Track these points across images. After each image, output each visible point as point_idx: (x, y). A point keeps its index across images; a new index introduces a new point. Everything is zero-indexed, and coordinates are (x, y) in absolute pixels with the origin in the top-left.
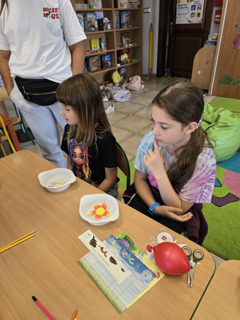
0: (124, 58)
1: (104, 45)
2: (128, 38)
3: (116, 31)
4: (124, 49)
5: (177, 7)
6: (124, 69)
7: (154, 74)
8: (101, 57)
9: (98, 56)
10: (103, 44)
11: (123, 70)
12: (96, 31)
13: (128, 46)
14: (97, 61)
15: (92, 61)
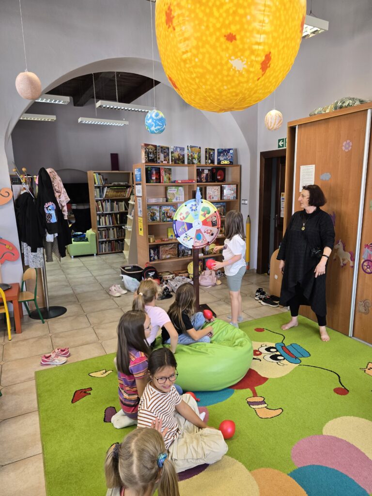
7: (253, 270)
9: (174, 244)
14: (171, 249)
15: (163, 249)
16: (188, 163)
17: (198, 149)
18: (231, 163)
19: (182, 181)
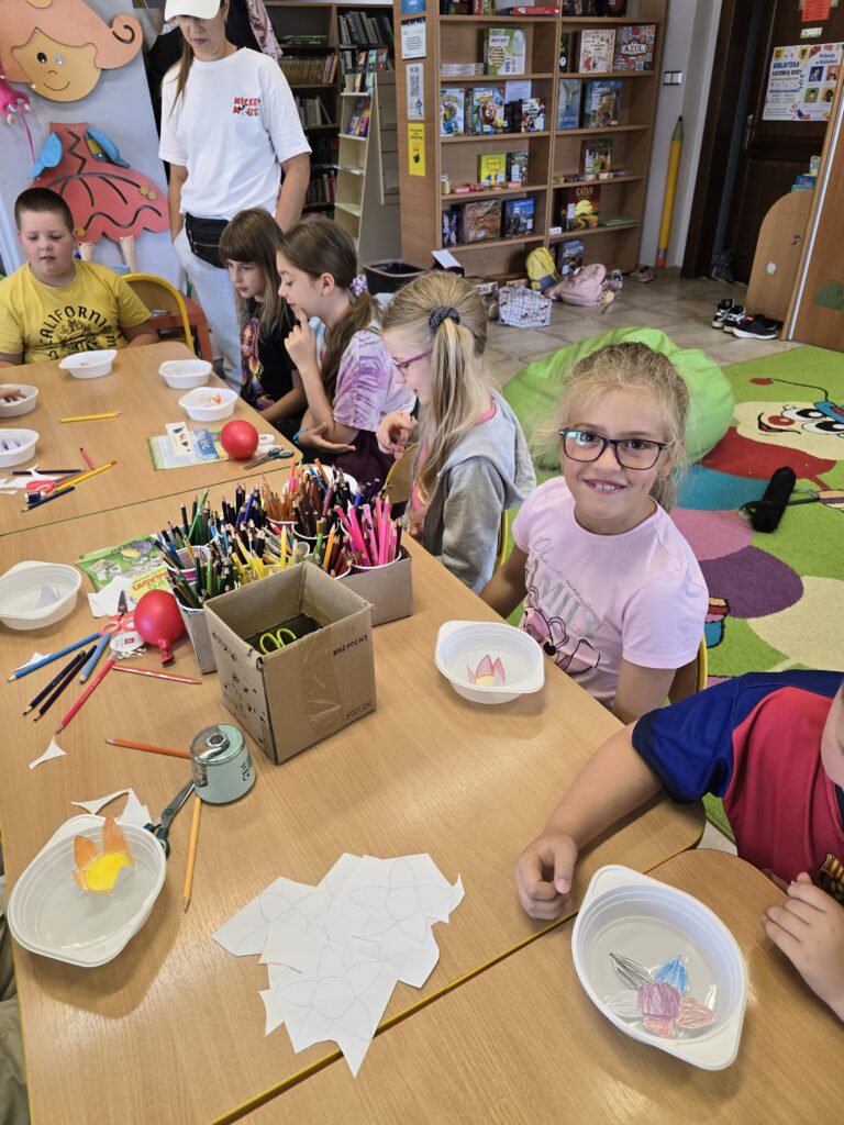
0: (578, 213)
1: (521, 171)
2: (606, 155)
3: (557, 136)
4: (581, 187)
5: (772, 70)
6: (577, 245)
7: (675, 267)
8: (505, 204)
9: (494, 201)
10: (515, 170)
11: (574, 247)
12: (496, 133)
13: (597, 177)
14: (488, 213)
15: (471, 212)
19: (527, 8)
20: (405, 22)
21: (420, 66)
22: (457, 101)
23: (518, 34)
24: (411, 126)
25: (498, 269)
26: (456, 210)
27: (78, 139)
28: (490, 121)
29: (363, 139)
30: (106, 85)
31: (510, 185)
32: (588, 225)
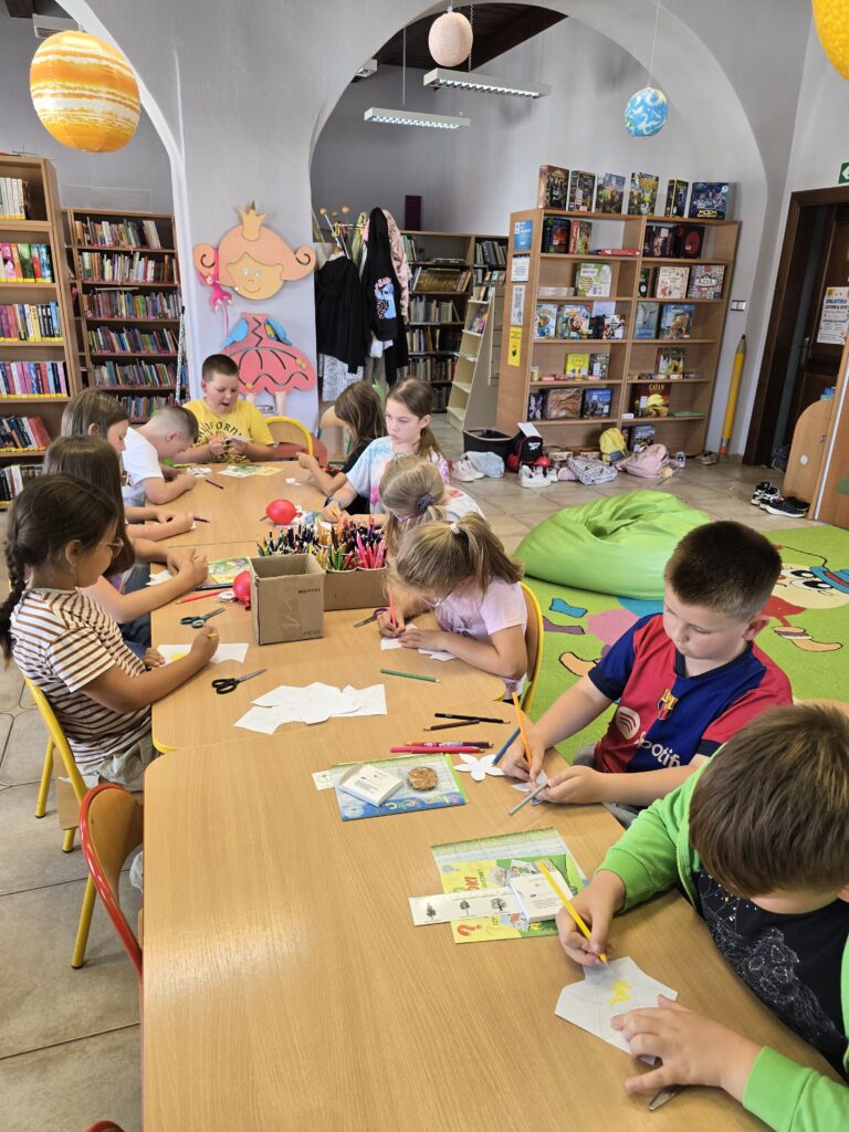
0: (650, 403)
1: (602, 368)
2: (678, 361)
3: (633, 344)
4: (654, 384)
5: (825, 304)
6: (648, 430)
7: (737, 456)
8: (585, 392)
9: (576, 389)
10: (597, 367)
11: (646, 431)
12: (581, 338)
13: (668, 377)
14: (570, 398)
15: (555, 396)
16: (629, 213)
17: (653, 181)
18: (720, 215)
19: (613, 250)
20: (515, 256)
21: (523, 287)
22: (550, 313)
23: (606, 268)
24: (512, 329)
25: (577, 442)
26: (542, 394)
27: (260, 324)
28: (576, 329)
29: (479, 335)
30: (286, 291)
31: (590, 378)
32: (658, 414)
